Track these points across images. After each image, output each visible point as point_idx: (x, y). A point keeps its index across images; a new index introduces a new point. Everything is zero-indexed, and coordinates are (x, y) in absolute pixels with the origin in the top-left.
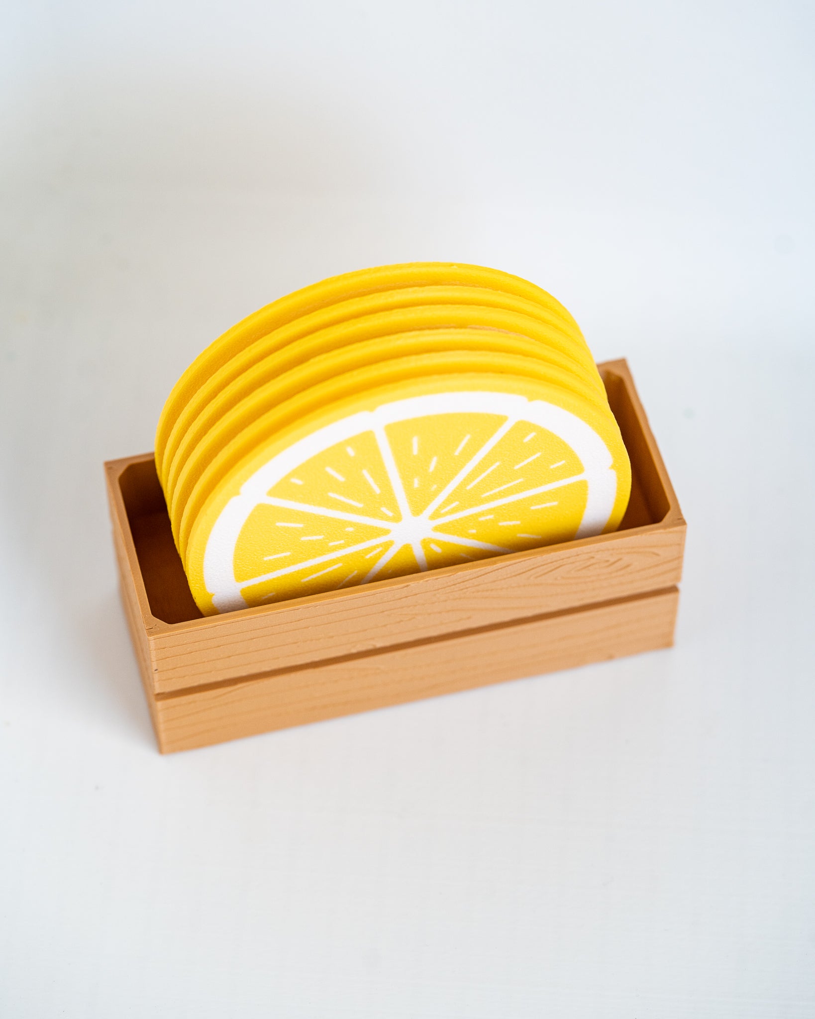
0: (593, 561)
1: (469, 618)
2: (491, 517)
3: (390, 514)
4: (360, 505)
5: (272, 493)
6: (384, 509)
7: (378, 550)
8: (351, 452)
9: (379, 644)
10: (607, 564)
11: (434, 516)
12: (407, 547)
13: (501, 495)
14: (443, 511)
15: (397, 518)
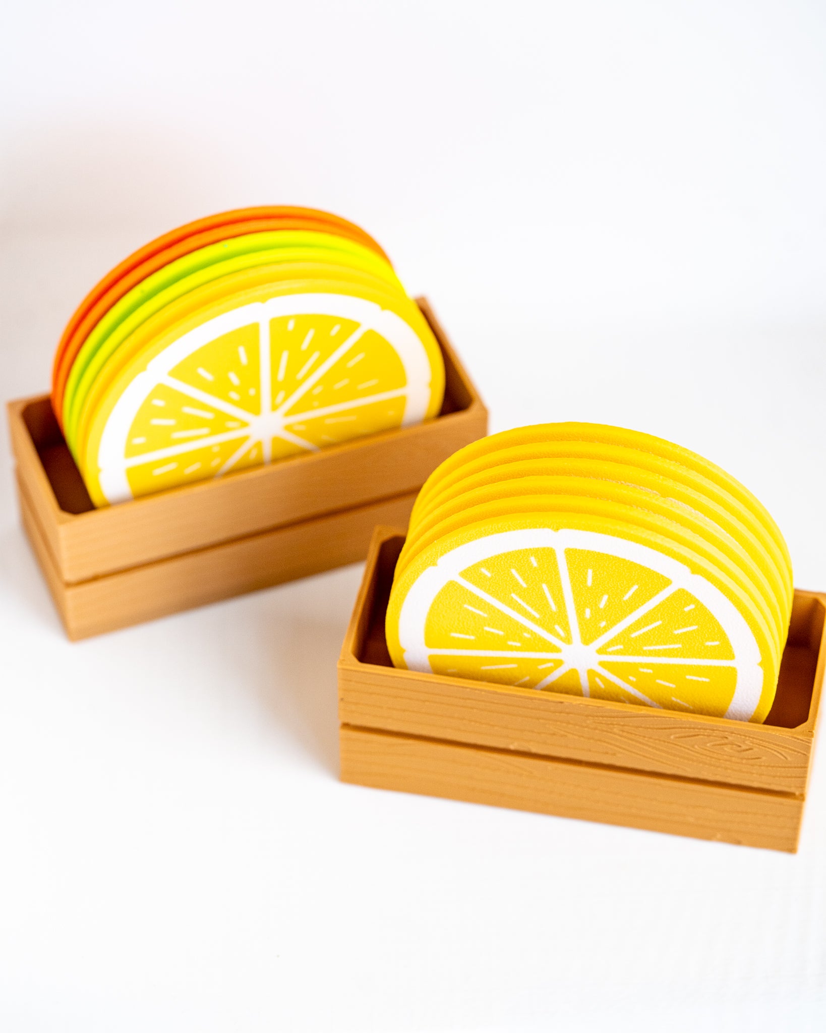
0: (726, 741)
1: (614, 754)
2: (650, 671)
3: (562, 633)
4: (537, 616)
5: (465, 574)
6: (557, 627)
7: (549, 665)
8: (534, 562)
9: (534, 750)
10: (739, 749)
11: (601, 651)
12: (574, 671)
13: (657, 653)
14: (610, 649)
15: (568, 640)
